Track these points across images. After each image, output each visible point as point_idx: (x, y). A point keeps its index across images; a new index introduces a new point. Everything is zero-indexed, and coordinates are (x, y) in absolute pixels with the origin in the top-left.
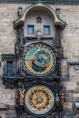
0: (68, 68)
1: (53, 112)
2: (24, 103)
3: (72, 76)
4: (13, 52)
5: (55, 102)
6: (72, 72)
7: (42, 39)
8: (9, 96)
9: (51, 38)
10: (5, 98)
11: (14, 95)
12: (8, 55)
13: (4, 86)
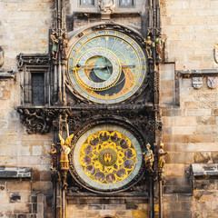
0: (177, 85)
1: (139, 184)
2: (71, 164)
3: (186, 103)
4: (44, 50)
5: (143, 161)
6: (186, 93)
7: (113, 16)
8: (38, 150)
9: (137, 15)
10: (28, 154)
11: (48, 149)
12: (33, 57)
13: (25, 129)
